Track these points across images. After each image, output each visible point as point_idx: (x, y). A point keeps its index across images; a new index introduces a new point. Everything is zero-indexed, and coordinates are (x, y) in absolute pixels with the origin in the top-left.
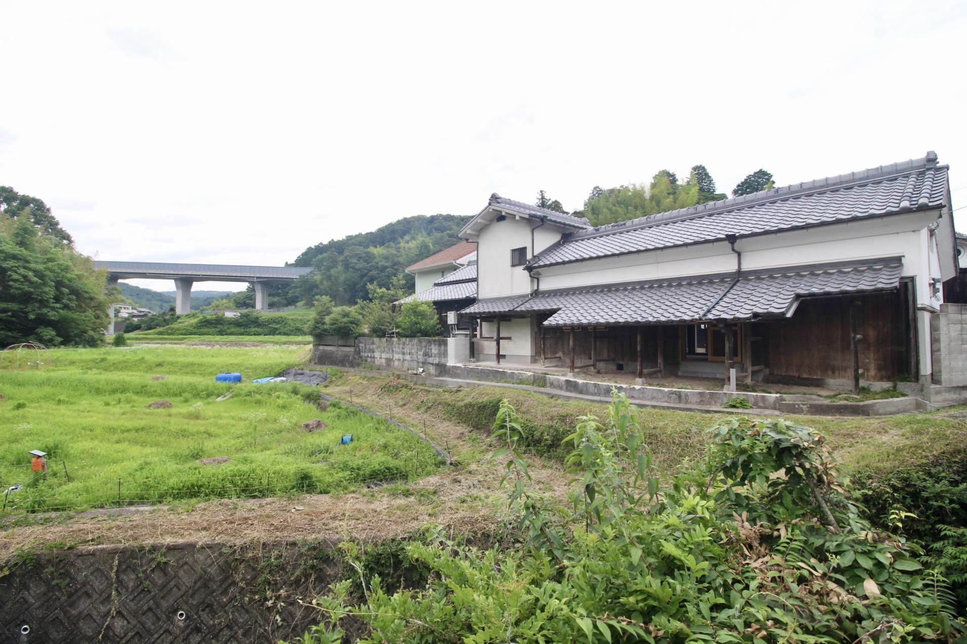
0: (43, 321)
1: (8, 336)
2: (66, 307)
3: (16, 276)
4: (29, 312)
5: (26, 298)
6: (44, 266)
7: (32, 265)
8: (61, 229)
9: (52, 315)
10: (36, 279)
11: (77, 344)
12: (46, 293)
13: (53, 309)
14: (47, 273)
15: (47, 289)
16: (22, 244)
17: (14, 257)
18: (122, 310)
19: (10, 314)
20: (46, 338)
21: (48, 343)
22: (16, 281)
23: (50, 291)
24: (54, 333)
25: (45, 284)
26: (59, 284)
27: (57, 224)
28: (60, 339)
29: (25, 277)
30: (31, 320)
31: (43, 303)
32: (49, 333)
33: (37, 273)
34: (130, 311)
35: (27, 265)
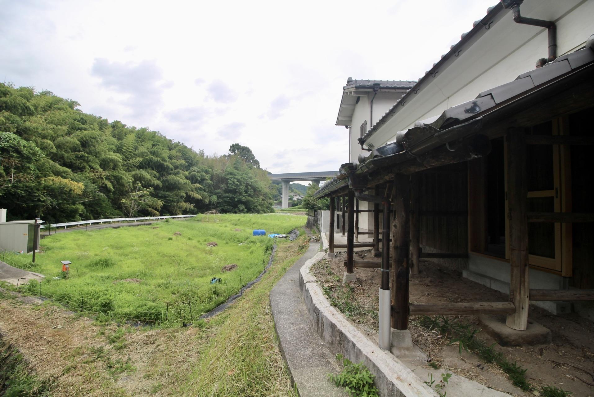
0: (240, 202)
1: (228, 208)
2: (250, 195)
3: (230, 182)
4: (235, 198)
5: (234, 191)
6: (241, 177)
7: (236, 177)
8: (256, 160)
9: (244, 199)
10: (237, 183)
11: (253, 212)
12: (241, 189)
13: (244, 196)
14: (242, 180)
15: (241, 187)
16: (236, 168)
17: (231, 174)
18: (295, 197)
19: (229, 199)
20: (241, 209)
21: (241, 211)
22: (230, 184)
23: (243, 188)
24: (244, 207)
25: (241, 185)
26: (247, 185)
27: (254, 158)
28: (246, 210)
29: (234, 182)
30: (236, 201)
31: (240, 193)
32: (242, 207)
33: (238, 180)
34: (298, 197)
35: (235, 177)
